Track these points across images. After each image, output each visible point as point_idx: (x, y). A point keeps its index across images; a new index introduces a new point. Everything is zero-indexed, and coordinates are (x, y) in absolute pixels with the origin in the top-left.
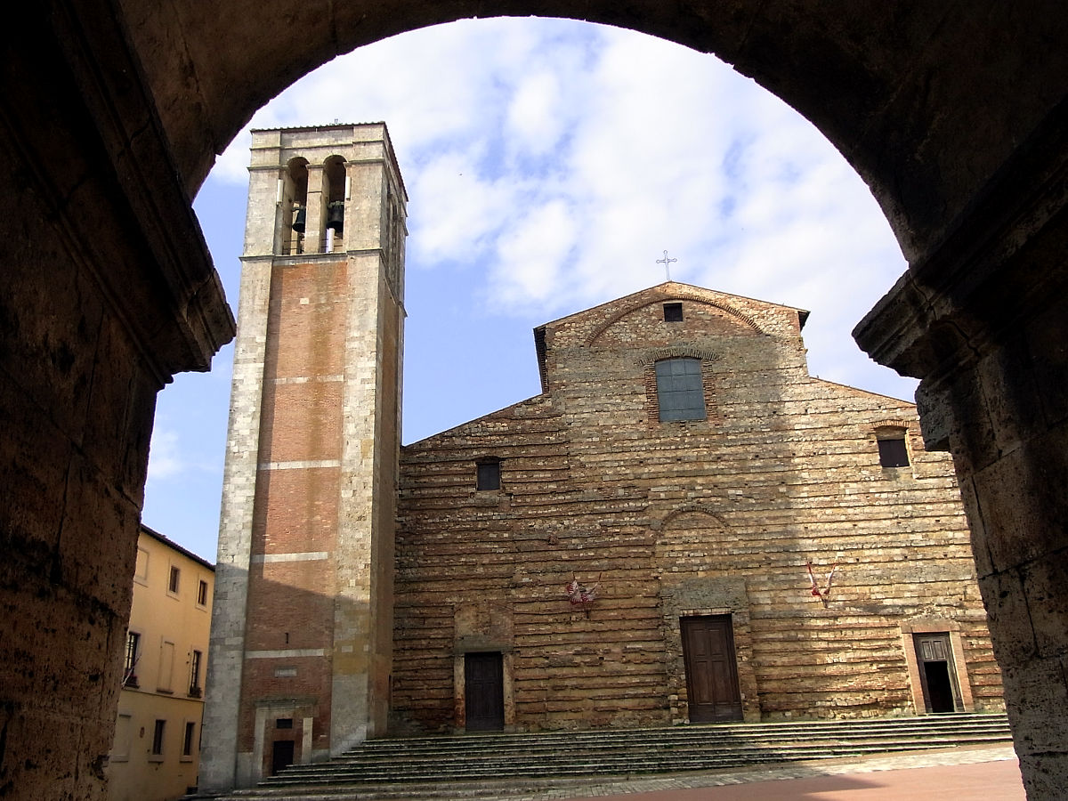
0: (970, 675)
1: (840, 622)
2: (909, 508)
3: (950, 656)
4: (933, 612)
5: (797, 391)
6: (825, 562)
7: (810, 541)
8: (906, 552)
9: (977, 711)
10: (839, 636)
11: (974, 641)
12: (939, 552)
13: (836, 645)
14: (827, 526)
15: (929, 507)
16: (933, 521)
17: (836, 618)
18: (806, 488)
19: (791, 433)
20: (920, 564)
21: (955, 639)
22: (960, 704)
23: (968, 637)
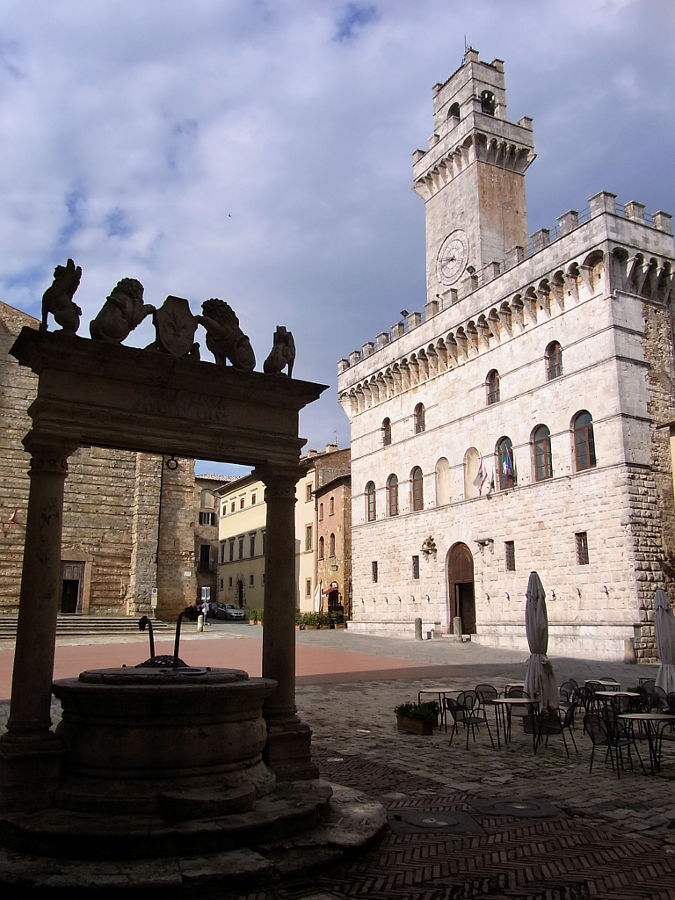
0: (92, 591)
1: (12, 548)
2: (81, 476)
3: (82, 577)
4: (78, 547)
5: (24, 381)
6: (12, 506)
7: (5, 490)
8: (71, 505)
9: (89, 614)
10: (9, 557)
11: (100, 569)
12: (93, 509)
13: (6, 564)
14: (21, 481)
15: (94, 478)
16: (95, 487)
17: (10, 545)
18: (13, 452)
19: (11, 411)
20: (79, 514)
21: (88, 566)
22: (80, 609)
23: (97, 566)
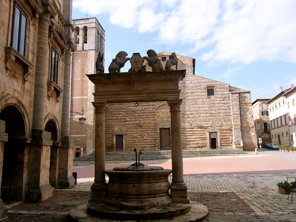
0: (221, 141)
1: (194, 130)
2: (212, 105)
3: (217, 137)
4: (214, 128)
5: (190, 78)
6: (192, 117)
7: (189, 112)
8: (210, 114)
9: (221, 149)
10: (193, 132)
11: (223, 134)
12: (218, 115)
13: (192, 134)
14: (193, 109)
15: (217, 105)
16: (217, 108)
17: (193, 129)
18: (190, 100)
19: (188, 88)
20: (213, 117)
21: (218, 133)
22: (218, 147)
23: (221, 133)
